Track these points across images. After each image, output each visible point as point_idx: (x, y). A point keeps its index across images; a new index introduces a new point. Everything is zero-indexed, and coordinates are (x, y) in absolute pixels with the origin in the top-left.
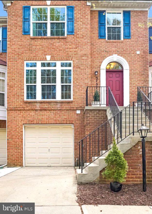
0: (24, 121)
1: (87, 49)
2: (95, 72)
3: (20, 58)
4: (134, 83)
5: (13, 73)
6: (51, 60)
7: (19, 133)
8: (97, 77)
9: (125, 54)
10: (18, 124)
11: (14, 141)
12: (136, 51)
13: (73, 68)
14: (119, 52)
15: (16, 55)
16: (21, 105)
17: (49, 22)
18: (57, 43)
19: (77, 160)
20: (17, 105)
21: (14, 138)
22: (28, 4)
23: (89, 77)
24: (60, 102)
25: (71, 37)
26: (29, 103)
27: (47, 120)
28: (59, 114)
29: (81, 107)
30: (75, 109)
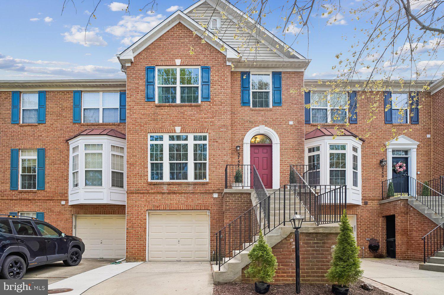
0: (147, 206)
1: (226, 119)
2: (237, 147)
3: (142, 130)
4: (286, 161)
5: (134, 148)
6: (181, 132)
7: (142, 221)
8: (239, 153)
9: (274, 124)
10: (141, 210)
11: (135, 231)
12: (289, 120)
13: (209, 142)
14: (266, 122)
15: (137, 126)
16: (144, 187)
17: (178, 85)
18: (189, 111)
19: (213, 253)
20: (139, 187)
21: (136, 227)
22: (152, 64)
23: (229, 153)
24: (193, 183)
25: (206, 105)
26: (154, 184)
27: (177, 206)
28: (191, 198)
29: (218, 189)
30: (212, 192)
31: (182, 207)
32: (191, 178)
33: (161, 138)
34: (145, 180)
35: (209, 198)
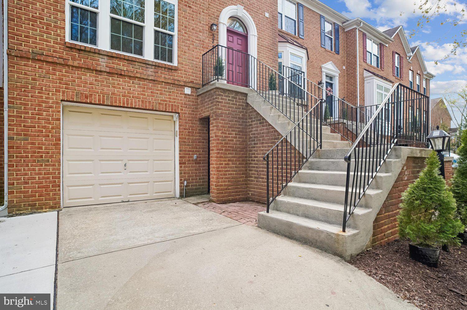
0: (63, 92)
2: (212, 25)
7: (50, 123)
8: (213, 35)
9: (251, 9)
10: (47, 98)
11: (33, 144)
12: (265, 11)
13: (179, 3)
16: (54, 51)
19: (185, 185)
20: (42, 49)
21: (35, 136)
23: (206, 30)
24: (154, 64)
26: (80, 50)
27: (126, 99)
28: (150, 89)
29: (192, 82)
30: (182, 83)
31: (135, 102)
32: (149, 54)
34: (58, 35)
35: (178, 93)
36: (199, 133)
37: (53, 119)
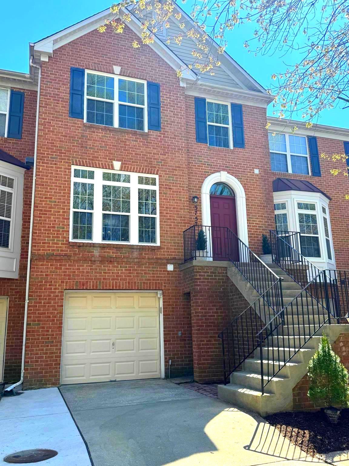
0: (66, 283)
1: (181, 157)
2: (194, 197)
3: (63, 159)
4: (254, 221)
5: (49, 185)
6: (121, 170)
7: (55, 310)
8: (196, 206)
9: (237, 171)
10: (55, 289)
11: (43, 328)
12: (254, 168)
13: (160, 187)
14: (228, 167)
15: (55, 152)
16: (61, 251)
17: (116, 102)
18: (132, 141)
19: (170, 364)
20: (53, 250)
21: (45, 321)
22: (81, 66)
23: (187, 206)
24: (139, 247)
25: (154, 134)
26: (79, 246)
27: (114, 282)
28: (136, 270)
29: (174, 259)
30: (165, 261)
31: (123, 285)
32: (134, 239)
33: (91, 175)
34: (64, 238)
35: (161, 271)
36: (184, 308)
37: (58, 306)
